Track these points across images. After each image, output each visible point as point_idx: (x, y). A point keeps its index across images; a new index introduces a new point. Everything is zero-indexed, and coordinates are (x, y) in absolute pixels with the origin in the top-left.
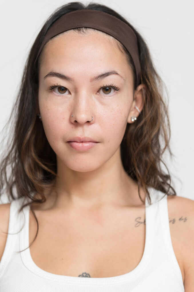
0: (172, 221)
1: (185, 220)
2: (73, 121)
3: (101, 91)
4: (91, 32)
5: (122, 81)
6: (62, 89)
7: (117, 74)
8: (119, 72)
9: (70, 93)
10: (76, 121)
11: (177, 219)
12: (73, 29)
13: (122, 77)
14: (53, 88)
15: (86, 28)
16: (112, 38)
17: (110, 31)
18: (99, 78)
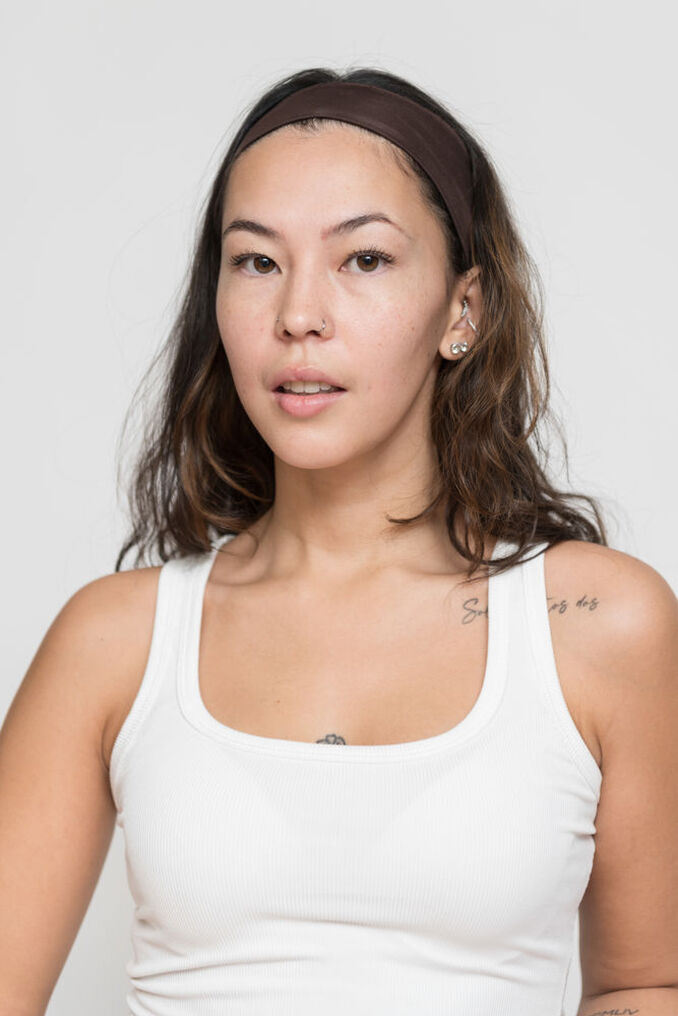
0: (557, 607)
1: (594, 603)
2: (280, 332)
3: (354, 264)
4: (332, 127)
5: (402, 240)
6: (265, 264)
7: (386, 220)
8: (392, 217)
9: (280, 271)
10: (287, 333)
11: (572, 603)
12: (293, 123)
13: (400, 229)
14: (240, 261)
15: (321, 118)
16: (383, 140)
17: (381, 126)
18: (341, 231)
